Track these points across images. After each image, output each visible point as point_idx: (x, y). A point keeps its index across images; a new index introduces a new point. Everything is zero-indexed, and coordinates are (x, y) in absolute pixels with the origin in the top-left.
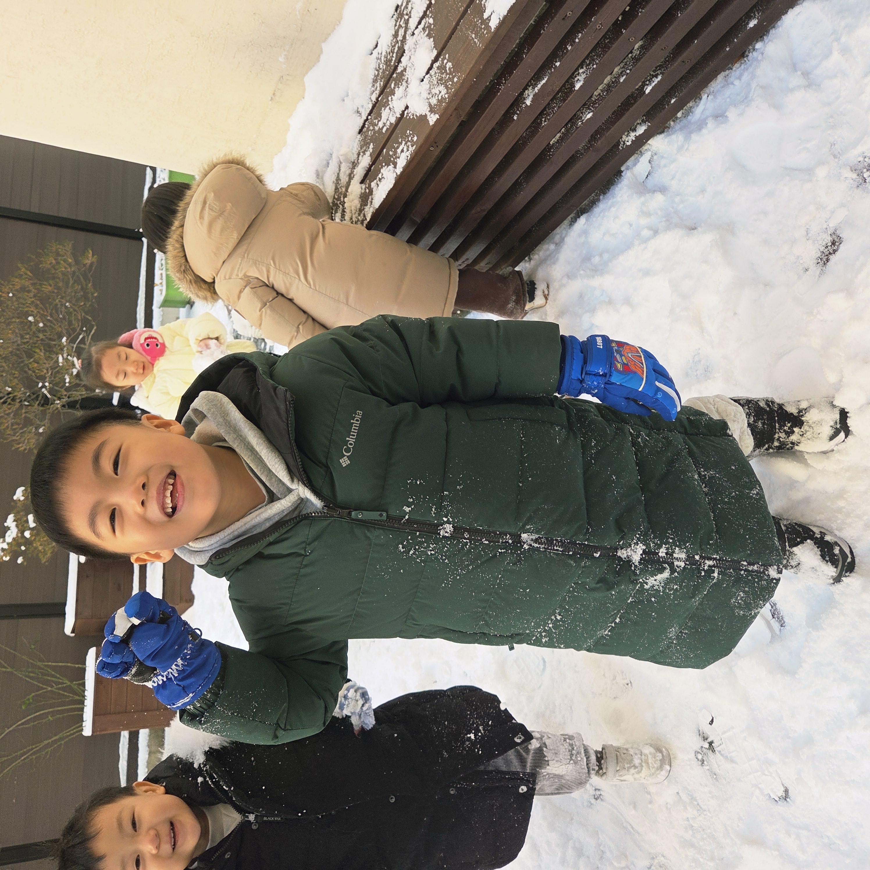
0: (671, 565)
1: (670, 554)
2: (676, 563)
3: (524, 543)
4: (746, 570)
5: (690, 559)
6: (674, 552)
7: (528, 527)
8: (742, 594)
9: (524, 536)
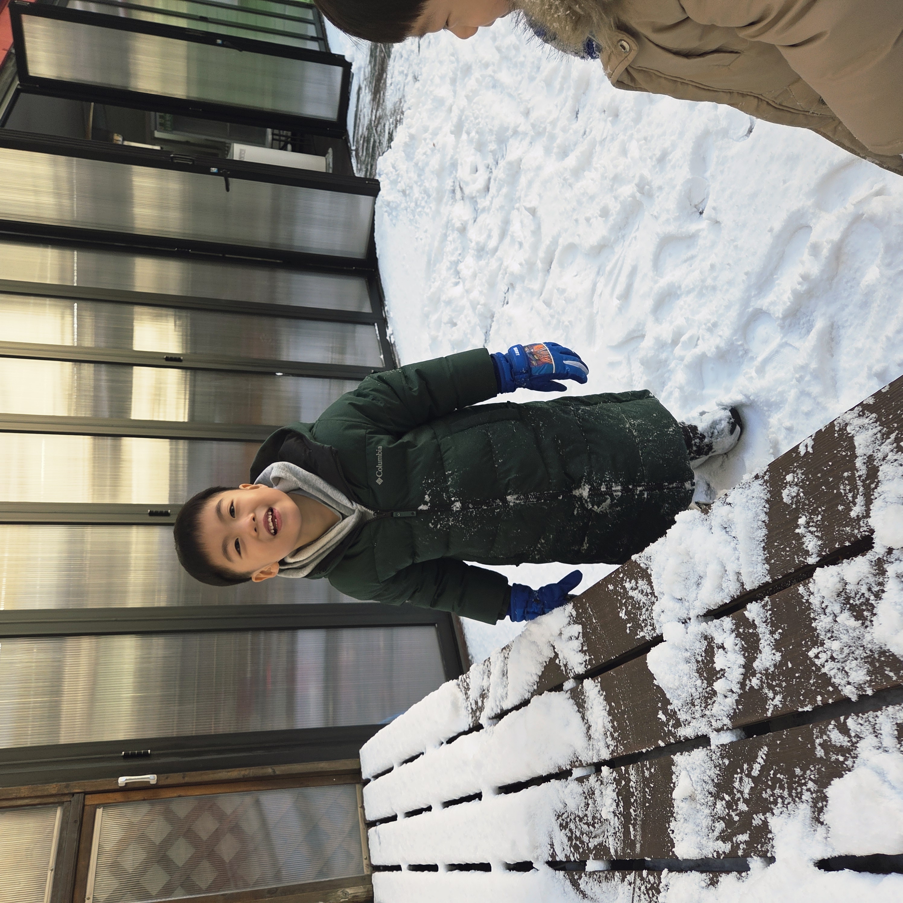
0: (611, 495)
1: (609, 488)
2: (614, 494)
3: (510, 502)
4: (668, 488)
5: (625, 489)
6: (612, 487)
7: (509, 491)
8: (667, 505)
9: (509, 498)
